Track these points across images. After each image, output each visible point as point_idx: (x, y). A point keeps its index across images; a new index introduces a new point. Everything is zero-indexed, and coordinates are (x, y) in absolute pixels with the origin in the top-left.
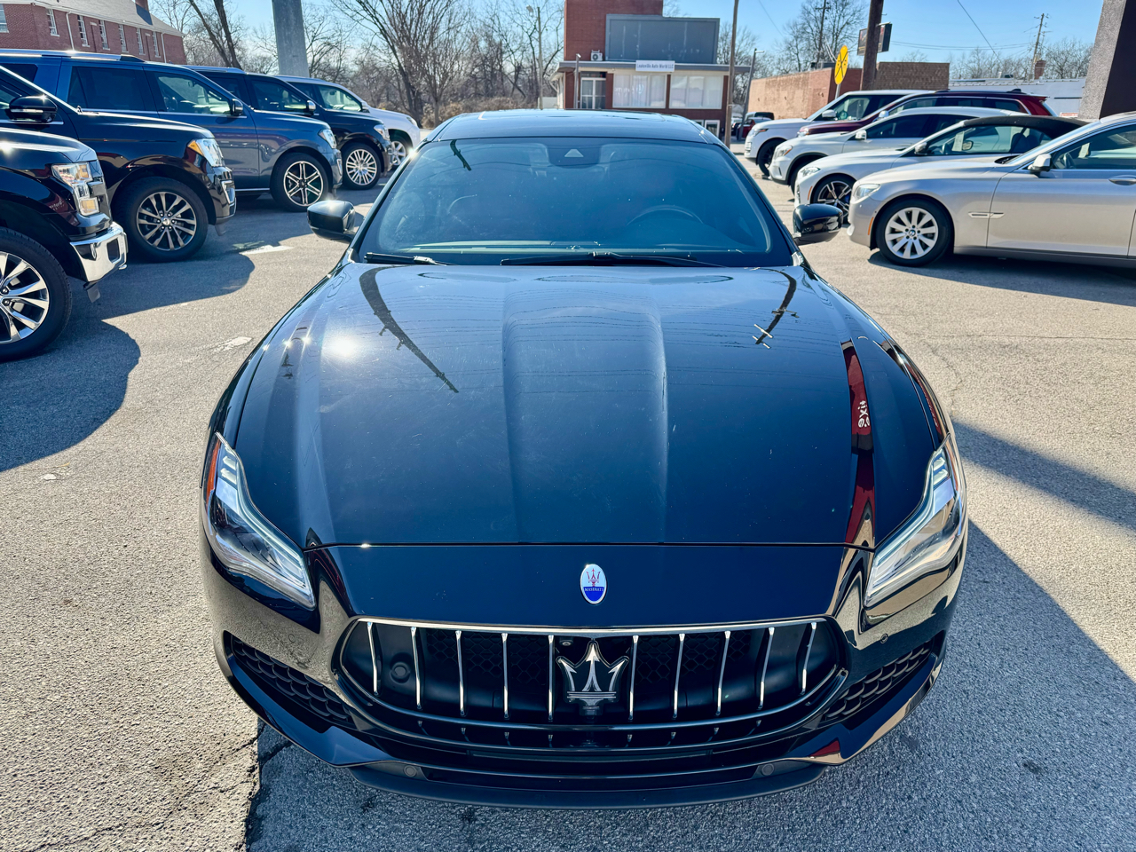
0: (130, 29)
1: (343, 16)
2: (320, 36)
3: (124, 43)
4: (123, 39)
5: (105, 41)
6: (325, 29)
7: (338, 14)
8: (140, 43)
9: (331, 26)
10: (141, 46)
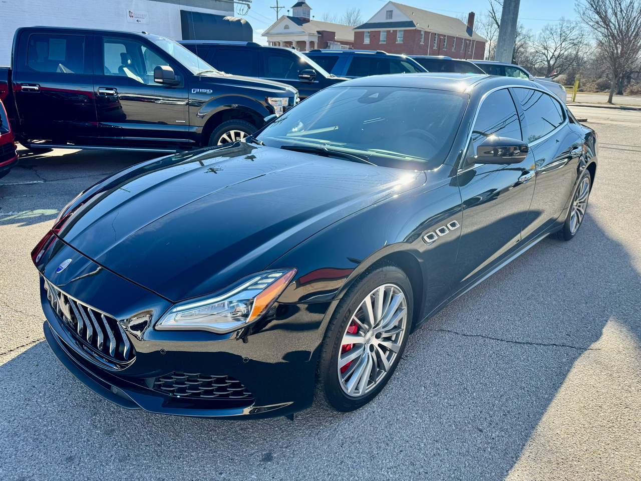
0: (459, 39)
1: (587, 26)
2: (568, 39)
3: (454, 46)
4: (454, 45)
5: (445, 46)
6: (573, 34)
7: (583, 25)
8: (463, 46)
9: (577, 32)
10: (462, 48)
